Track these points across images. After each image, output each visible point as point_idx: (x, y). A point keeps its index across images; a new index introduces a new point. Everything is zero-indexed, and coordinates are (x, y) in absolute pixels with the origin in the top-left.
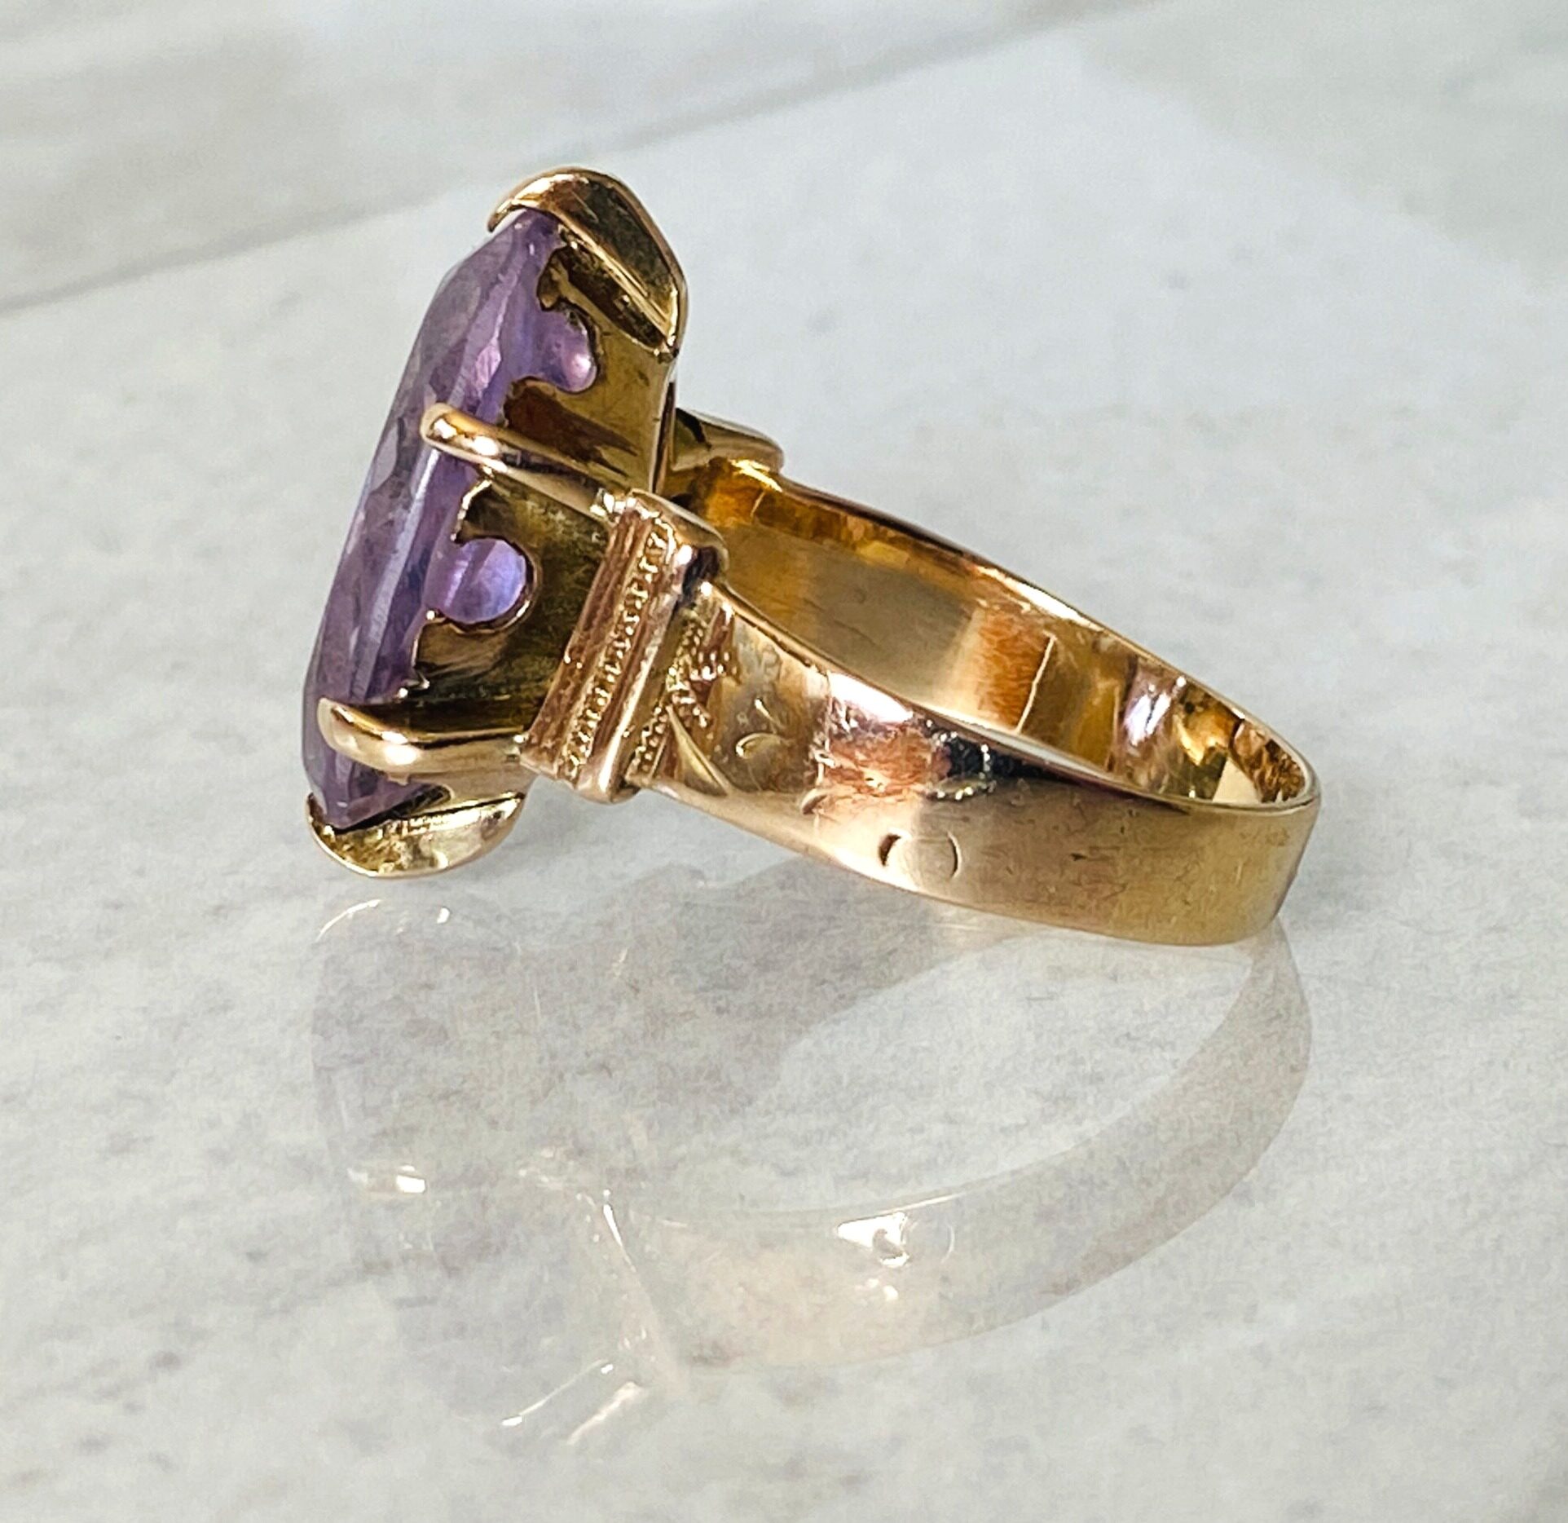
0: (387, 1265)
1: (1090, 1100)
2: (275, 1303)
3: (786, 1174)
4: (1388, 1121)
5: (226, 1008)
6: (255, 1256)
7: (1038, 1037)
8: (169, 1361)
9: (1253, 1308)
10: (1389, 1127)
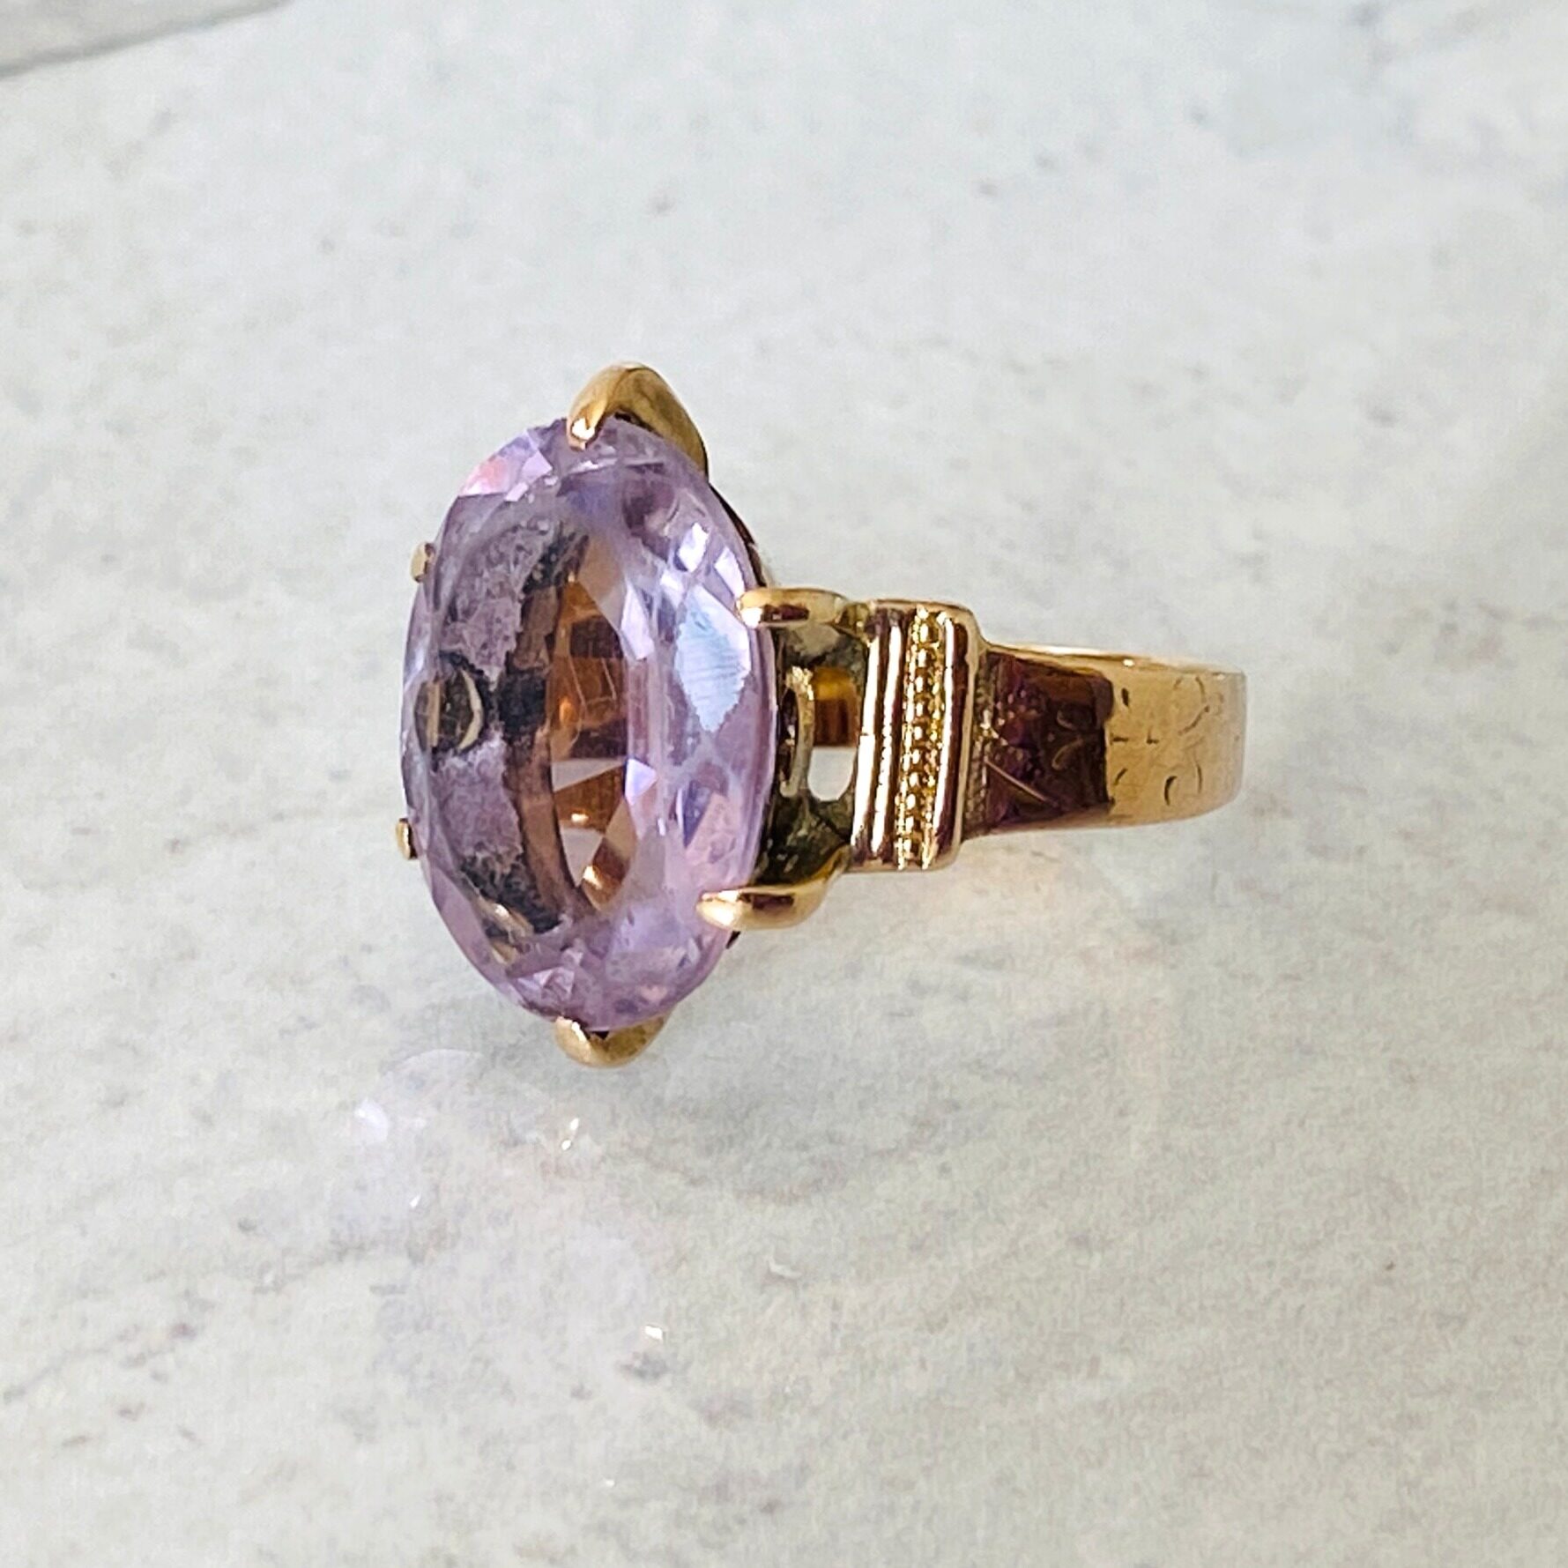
0: (361, 1248)
1: (949, 1128)
2: (269, 1279)
3: (693, 1183)
4: (1203, 1177)
5: (193, 955)
6: (245, 1227)
7: (901, 1055)
8: (183, 1331)
9: (1095, 1362)
10: (1204, 1182)
